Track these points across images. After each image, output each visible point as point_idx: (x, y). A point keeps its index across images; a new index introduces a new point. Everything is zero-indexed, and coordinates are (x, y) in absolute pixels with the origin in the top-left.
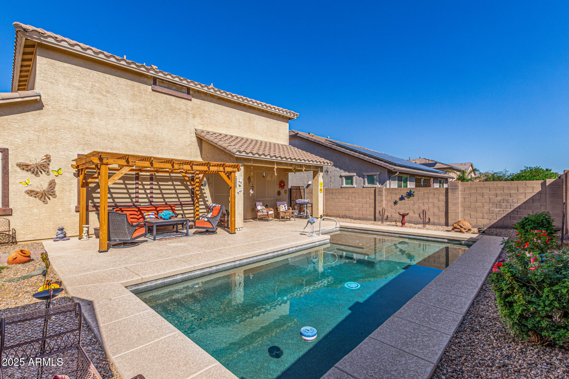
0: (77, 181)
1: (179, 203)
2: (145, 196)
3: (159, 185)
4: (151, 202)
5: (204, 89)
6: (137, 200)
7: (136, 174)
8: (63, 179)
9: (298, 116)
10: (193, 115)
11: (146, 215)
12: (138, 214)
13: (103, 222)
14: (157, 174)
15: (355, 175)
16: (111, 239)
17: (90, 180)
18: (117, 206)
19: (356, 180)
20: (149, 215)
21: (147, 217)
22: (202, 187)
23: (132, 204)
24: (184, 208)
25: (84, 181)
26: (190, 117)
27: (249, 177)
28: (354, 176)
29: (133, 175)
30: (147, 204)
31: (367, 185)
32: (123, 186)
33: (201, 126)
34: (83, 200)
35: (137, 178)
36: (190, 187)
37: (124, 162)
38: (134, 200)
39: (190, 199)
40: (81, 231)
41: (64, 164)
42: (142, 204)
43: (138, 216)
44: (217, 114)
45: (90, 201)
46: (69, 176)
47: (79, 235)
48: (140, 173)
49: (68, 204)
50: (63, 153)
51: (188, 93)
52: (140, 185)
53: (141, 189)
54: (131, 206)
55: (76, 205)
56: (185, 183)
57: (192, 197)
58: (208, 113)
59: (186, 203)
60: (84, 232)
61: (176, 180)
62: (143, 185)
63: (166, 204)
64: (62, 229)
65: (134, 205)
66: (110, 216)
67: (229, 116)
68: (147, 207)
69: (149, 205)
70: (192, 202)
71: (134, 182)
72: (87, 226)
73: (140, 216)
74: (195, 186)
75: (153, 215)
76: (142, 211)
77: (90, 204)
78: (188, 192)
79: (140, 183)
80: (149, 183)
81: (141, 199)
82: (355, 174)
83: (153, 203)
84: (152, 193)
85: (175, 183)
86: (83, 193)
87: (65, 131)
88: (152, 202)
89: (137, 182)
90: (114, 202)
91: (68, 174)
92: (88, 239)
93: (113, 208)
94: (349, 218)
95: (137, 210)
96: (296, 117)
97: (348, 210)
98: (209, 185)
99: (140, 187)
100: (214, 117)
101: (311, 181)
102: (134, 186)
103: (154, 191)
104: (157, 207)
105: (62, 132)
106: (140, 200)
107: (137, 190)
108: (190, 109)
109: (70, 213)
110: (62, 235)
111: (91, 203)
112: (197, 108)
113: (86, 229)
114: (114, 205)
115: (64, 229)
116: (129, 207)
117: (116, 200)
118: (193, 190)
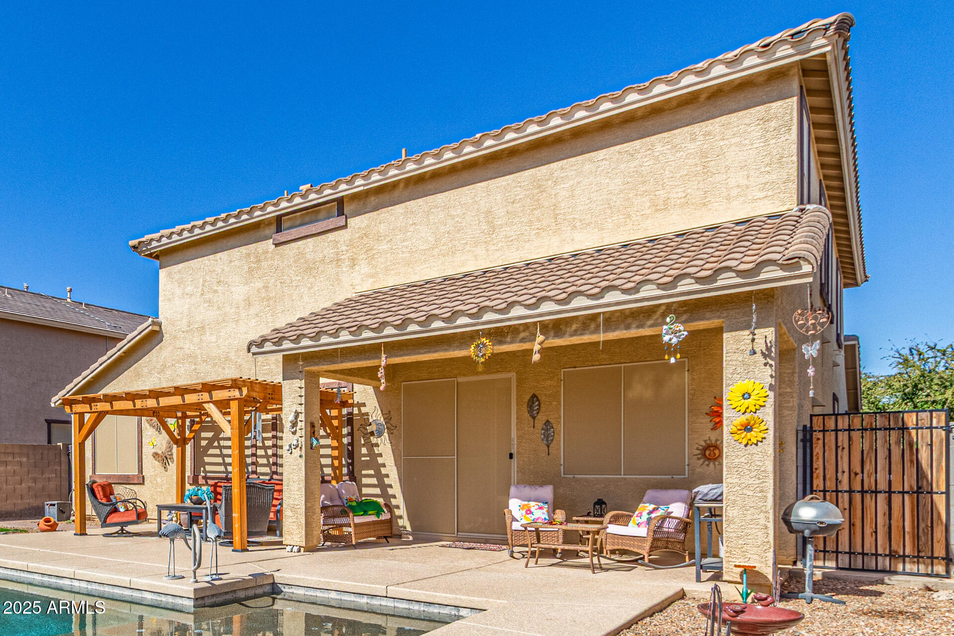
2: (265, 461)
4: (273, 474)
5: (357, 184)
10: (352, 259)
22: (374, 440)
26: (344, 269)
27: (533, 396)
33: (371, 280)
51: (341, 213)
62: (263, 440)
80: (270, 435)
83: (276, 476)
98: (390, 434)
108: (344, 248)
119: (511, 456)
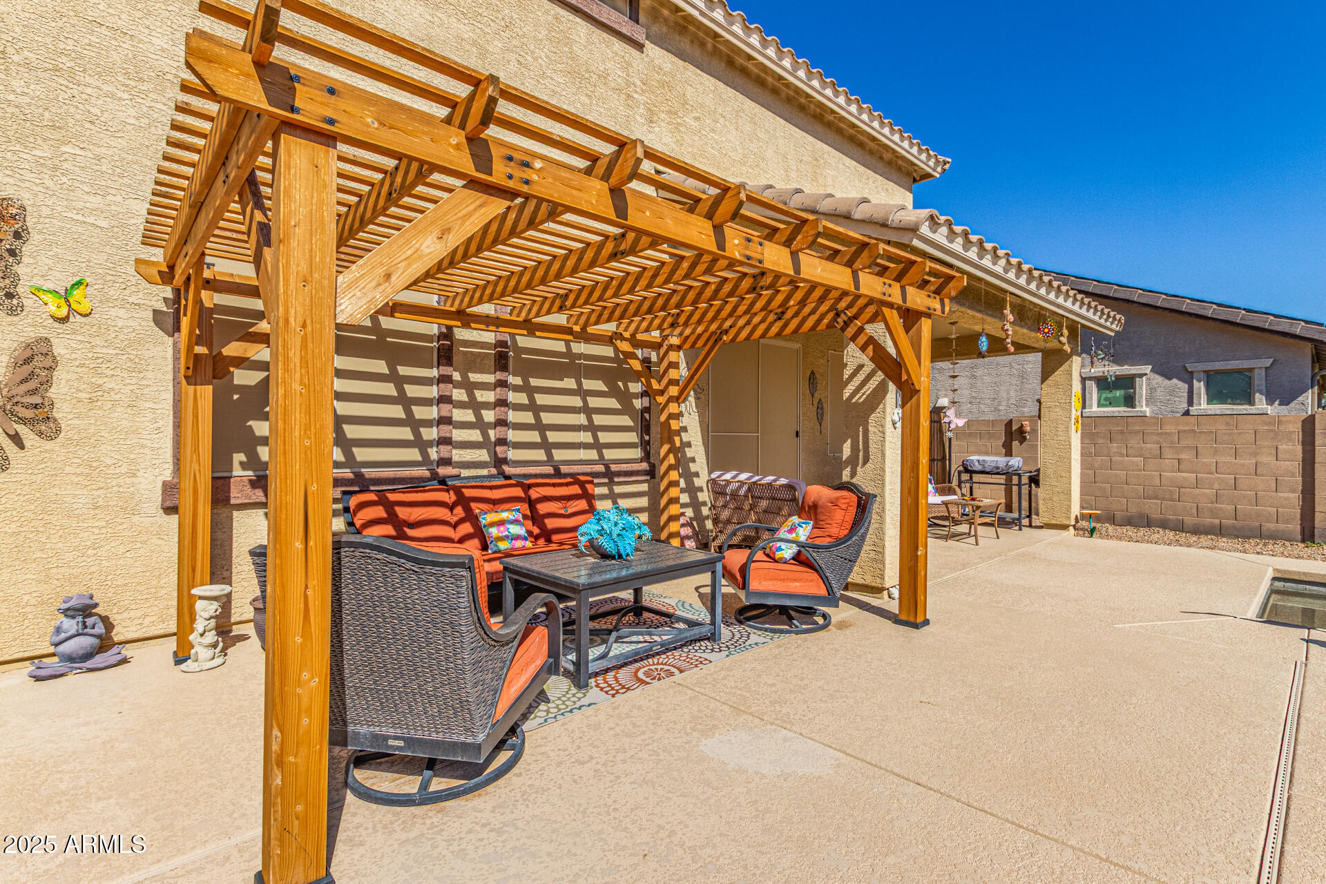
0: (170, 351)
1: (601, 468)
2: (475, 435)
3: (530, 391)
4: (499, 462)
6: (446, 455)
7: (442, 336)
8: (98, 341)
9: (947, 166)
10: (649, 109)
11: (492, 525)
12: (454, 519)
13: (298, 640)
14: (524, 341)
15: (1148, 372)
16: (351, 728)
17: (233, 349)
18: (362, 483)
19: (1152, 390)
20: (501, 523)
21: (494, 531)
23: (427, 474)
24: (618, 489)
25: (201, 350)
26: (638, 118)
27: (812, 373)
28: (1141, 376)
29: (428, 338)
30: (485, 472)
31: (1203, 405)
32: (389, 389)
34: (196, 449)
35: (446, 354)
36: (638, 404)
37: (458, 147)
38: (433, 454)
39: (637, 453)
40: (187, 619)
41: (101, 258)
42: (465, 473)
43: (455, 526)
44: (722, 120)
45: (239, 457)
46: (131, 323)
47: (175, 630)
48: (461, 334)
49: (124, 469)
50: (95, 201)
51: (634, 17)
52: (457, 385)
53: (461, 405)
54: (422, 479)
55: (167, 475)
56: (620, 384)
57: (645, 445)
58: (695, 114)
59: (624, 467)
60: (200, 625)
61: (593, 373)
62: (470, 387)
63: (557, 473)
64: (84, 611)
65: (434, 476)
66: (346, 572)
67: (758, 139)
68: (491, 488)
69: (490, 476)
70: (644, 466)
71: (434, 373)
72: (217, 589)
73: (466, 528)
74: (666, 397)
75: (516, 522)
76: (473, 505)
77: (237, 471)
78: (632, 424)
79: (457, 376)
80: (490, 378)
81: (461, 452)
82: (1147, 369)
83: (508, 470)
84: (501, 423)
85: (588, 384)
86: (196, 415)
87: (105, 88)
88: (505, 461)
89: (446, 370)
90: (350, 461)
91: (121, 313)
92: (219, 661)
93: (344, 493)
94: (1164, 525)
95: (450, 497)
96: (939, 169)
97: (1156, 498)
98: (697, 399)
99: (459, 395)
100: (713, 131)
101: (946, 396)
102: (433, 392)
103: (512, 416)
104: (530, 486)
105: (89, 91)
106: (458, 455)
107: (446, 409)
108: (639, 83)
109: (136, 519)
110: (85, 642)
111: (244, 466)
112: (662, 84)
113: (211, 608)
114: (351, 476)
115: (96, 605)
116: (415, 484)
117: (361, 454)
118: (647, 416)
119: (797, 434)
